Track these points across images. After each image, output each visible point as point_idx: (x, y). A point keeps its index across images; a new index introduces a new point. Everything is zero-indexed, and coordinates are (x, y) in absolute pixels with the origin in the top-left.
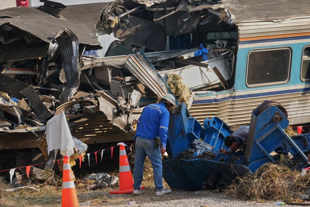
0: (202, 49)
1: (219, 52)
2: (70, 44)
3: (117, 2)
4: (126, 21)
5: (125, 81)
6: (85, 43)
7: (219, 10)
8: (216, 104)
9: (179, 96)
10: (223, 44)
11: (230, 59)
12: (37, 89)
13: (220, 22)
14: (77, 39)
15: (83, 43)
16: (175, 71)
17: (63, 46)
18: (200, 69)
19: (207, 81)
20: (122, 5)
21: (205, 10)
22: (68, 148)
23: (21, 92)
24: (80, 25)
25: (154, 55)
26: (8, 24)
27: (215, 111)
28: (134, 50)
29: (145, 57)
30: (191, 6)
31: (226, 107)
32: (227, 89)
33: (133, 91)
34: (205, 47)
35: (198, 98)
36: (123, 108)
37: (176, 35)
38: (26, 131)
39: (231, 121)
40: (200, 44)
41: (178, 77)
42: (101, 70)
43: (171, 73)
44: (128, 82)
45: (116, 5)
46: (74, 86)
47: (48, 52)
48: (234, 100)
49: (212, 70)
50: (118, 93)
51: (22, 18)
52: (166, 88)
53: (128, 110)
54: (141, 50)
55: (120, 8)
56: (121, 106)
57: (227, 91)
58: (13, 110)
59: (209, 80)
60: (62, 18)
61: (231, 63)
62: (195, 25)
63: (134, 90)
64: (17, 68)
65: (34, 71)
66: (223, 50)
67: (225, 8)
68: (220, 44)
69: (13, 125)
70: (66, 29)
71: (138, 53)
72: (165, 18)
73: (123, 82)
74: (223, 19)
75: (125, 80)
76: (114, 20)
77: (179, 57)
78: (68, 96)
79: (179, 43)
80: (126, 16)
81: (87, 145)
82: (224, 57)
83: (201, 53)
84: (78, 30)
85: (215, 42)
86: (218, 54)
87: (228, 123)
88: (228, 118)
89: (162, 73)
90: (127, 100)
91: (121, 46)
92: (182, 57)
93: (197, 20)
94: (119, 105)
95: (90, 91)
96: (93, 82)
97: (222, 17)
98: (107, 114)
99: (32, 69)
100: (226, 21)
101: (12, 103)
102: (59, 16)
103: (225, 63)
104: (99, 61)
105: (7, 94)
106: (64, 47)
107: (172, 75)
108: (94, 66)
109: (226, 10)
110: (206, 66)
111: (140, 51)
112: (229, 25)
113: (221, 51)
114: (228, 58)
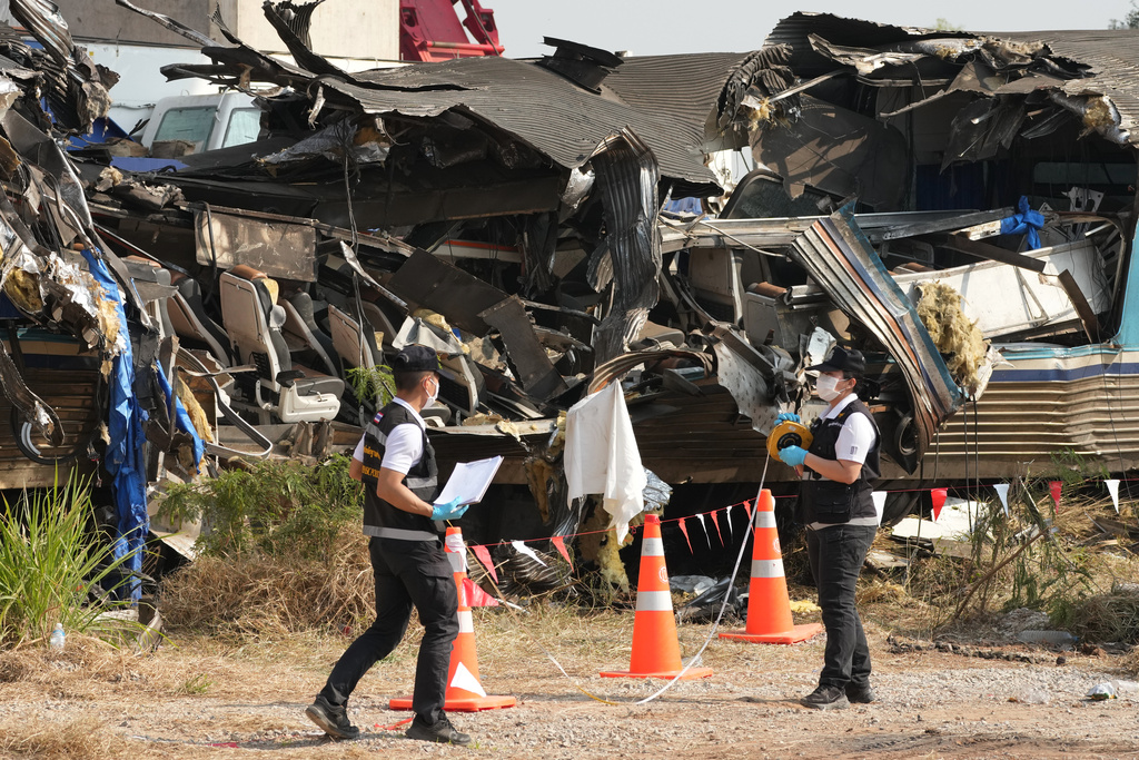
0: (1024, 214)
1: (1075, 225)
2: (632, 177)
3: (770, 53)
4: (794, 113)
5: (790, 297)
6: (672, 175)
7: (1085, 97)
8: (1060, 386)
9: (952, 354)
10: (1091, 203)
11: (1109, 250)
12: (528, 308)
13: (1086, 132)
14: (656, 164)
15: (667, 174)
16: (942, 276)
17: (611, 183)
18: (1018, 273)
19: (1039, 314)
20: (782, 62)
21: (1040, 95)
22: (627, 491)
23: (483, 314)
24: (659, 120)
25: (874, 221)
26: (461, 110)
27: (1056, 407)
28: (822, 204)
29: (855, 230)
30: (997, 80)
31: (1089, 396)
32: (1095, 341)
33: (814, 331)
34: (1035, 207)
35: (1007, 363)
36: (787, 380)
37: (944, 166)
38: (496, 434)
39: (1101, 440)
40: (1019, 198)
41: (952, 295)
42: (711, 257)
43: (929, 281)
44: (800, 301)
45: (766, 63)
46: (641, 304)
47: (565, 197)
48: (1115, 378)
49: (1055, 280)
50: (771, 334)
51: (495, 92)
52: (913, 326)
53: (799, 389)
54: (845, 207)
55: (777, 71)
56: (780, 374)
57: (1097, 346)
58: (457, 368)
59: (1043, 311)
60: (607, 94)
61: (1112, 260)
62: (1006, 137)
63: (818, 329)
64: (465, 239)
65: (515, 250)
66: (1090, 220)
67: (1104, 93)
68: (1081, 200)
69: (454, 412)
70: (625, 130)
71: (835, 216)
72: (910, 112)
73: (785, 300)
74: (1097, 125)
75: (790, 294)
76: (758, 108)
77: (954, 233)
78: (622, 335)
79: (954, 189)
80: (794, 100)
81: (670, 485)
82: (1092, 240)
83: (1022, 225)
84: (654, 134)
85: (1065, 194)
86: (1074, 231)
87: (1094, 446)
88: (1092, 430)
89: (905, 280)
90: (797, 356)
91: (773, 187)
92: (966, 235)
93: (1012, 123)
94: (775, 370)
95: (670, 322)
96: (682, 293)
97: (1093, 120)
98: (738, 396)
99: (509, 245)
100: (1106, 131)
101: (457, 346)
102: (599, 89)
103: (1095, 259)
104: (707, 232)
105: (443, 318)
106: (615, 185)
107: (933, 289)
108: (690, 245)
109: (1105, 99)
110: (1038, 266)
111: (841, 209)
112: (1115, 145)
113: (1084, 224)
114: (1104, 246)
